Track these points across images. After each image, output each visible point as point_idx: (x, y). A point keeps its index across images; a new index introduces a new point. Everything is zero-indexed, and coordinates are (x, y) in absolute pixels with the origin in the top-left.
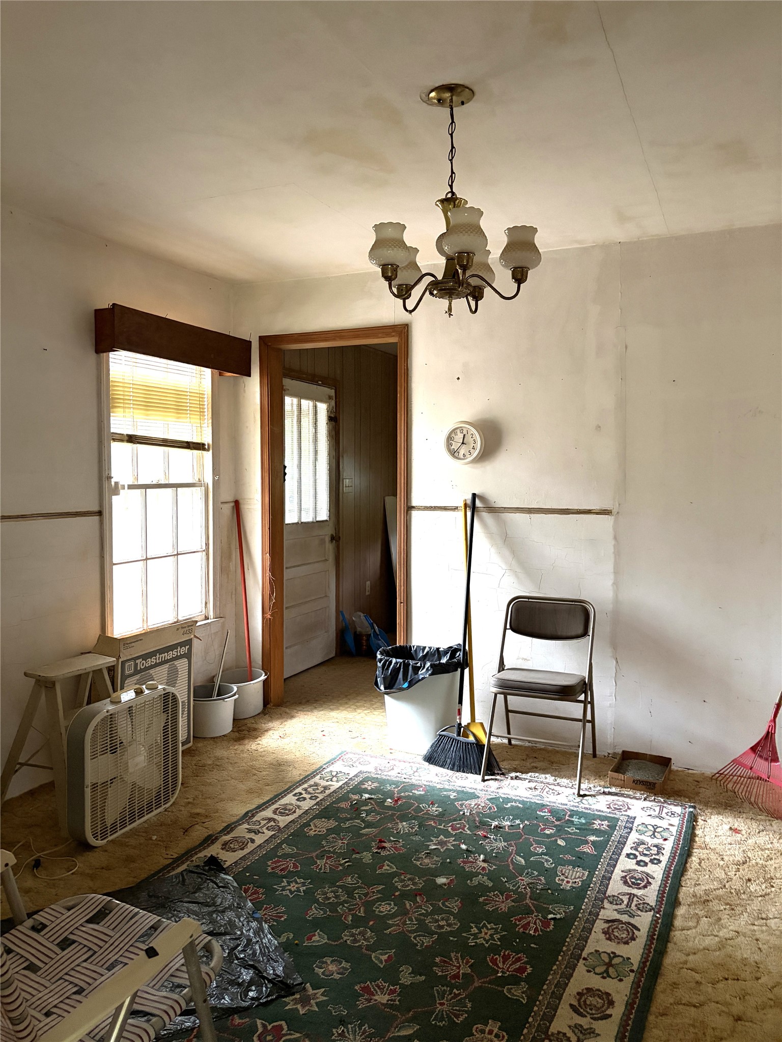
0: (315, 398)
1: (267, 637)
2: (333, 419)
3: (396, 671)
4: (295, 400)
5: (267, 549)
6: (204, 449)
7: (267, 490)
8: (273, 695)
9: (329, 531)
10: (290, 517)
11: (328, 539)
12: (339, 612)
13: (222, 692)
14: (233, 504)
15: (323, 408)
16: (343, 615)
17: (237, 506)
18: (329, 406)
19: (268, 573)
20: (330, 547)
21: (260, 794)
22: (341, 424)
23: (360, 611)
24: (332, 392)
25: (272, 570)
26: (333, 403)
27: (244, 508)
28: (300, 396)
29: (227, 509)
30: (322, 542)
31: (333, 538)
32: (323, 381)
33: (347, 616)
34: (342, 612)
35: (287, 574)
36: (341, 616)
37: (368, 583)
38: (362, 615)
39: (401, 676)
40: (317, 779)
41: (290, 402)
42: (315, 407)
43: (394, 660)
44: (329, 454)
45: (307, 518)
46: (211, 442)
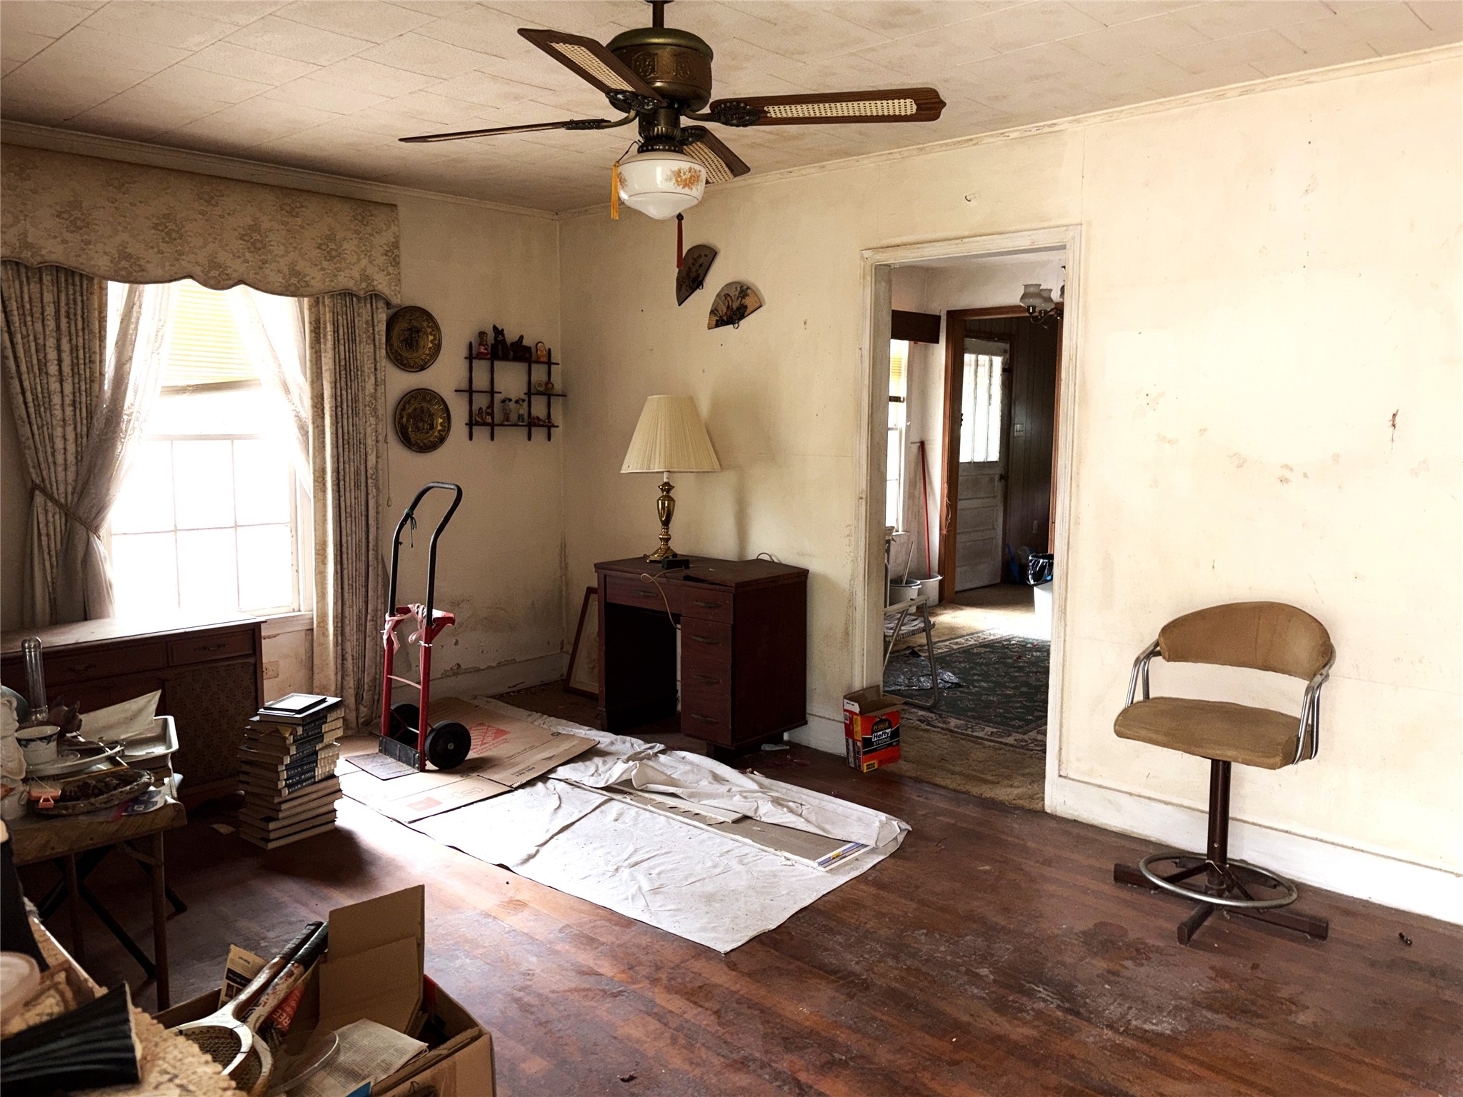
0: (992, 353)
1: (943, 549)
2: (1007, 370)
3: (1043, 568)
4: (973, 356)
5: (945, 480)
6: (900, 401)
7: (947, 433)
8: (946, 594)
9: (998, 471)
10: (965, 457)
11: (997, 478)
12: (1005, 545)
13: (909, 583)
14: (919, 444)
15: (998, 361)
16: (1009, 548)
17: (922, 446)
18: (1003, 360)
19: (945, 499)
20: (998, 485)
21: (939, 637)
22: (1014, 376)
23: (1026, 545)
24: (1007, 346)
25: (949, 496)
26: (1008, 356)
27: (928, 447)
28: (978, 352)
29: (915, 448)
30: (992, 480)
31: (1002, 477)
32: (1001, 337)
33: (1013, 549)
34: (1008, 545)
35: (961, 505)
36: (1007, 549)
37: (1035, 522)
38: (1027, 548)
39: (1046, 572)
40: (980, 635)
41: (968, 358)
42: (991, 361)
43: (1041, 561)
44: (1002, 402)
45: (979, 458)
46: (905, 396)
